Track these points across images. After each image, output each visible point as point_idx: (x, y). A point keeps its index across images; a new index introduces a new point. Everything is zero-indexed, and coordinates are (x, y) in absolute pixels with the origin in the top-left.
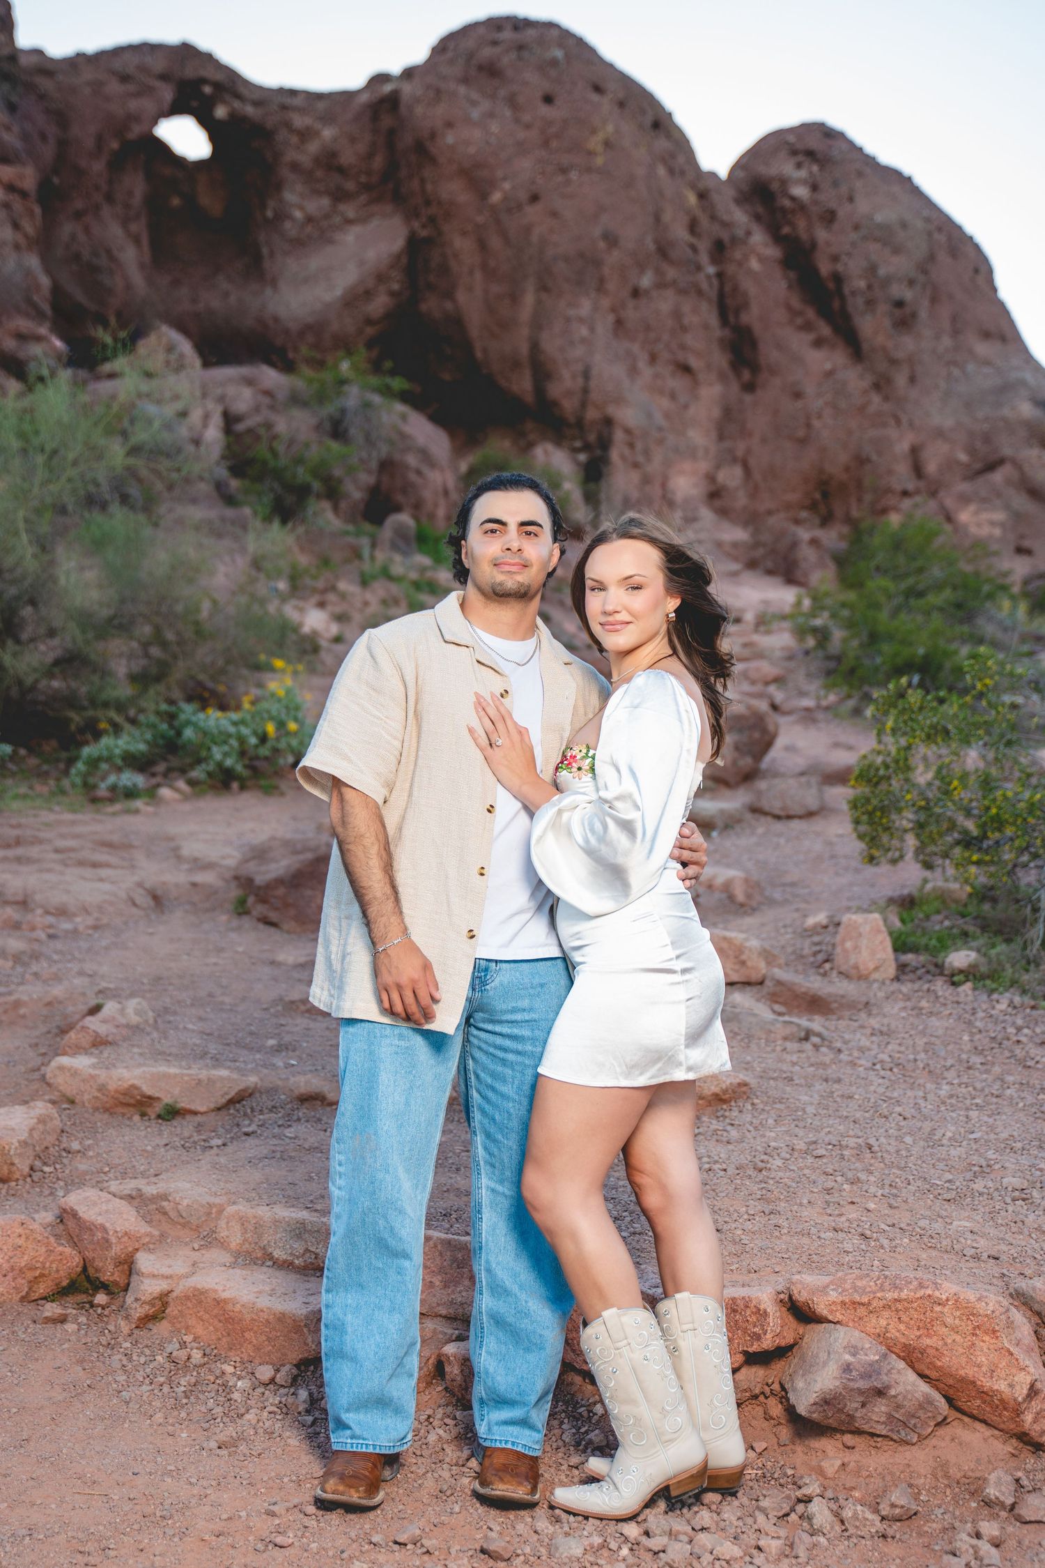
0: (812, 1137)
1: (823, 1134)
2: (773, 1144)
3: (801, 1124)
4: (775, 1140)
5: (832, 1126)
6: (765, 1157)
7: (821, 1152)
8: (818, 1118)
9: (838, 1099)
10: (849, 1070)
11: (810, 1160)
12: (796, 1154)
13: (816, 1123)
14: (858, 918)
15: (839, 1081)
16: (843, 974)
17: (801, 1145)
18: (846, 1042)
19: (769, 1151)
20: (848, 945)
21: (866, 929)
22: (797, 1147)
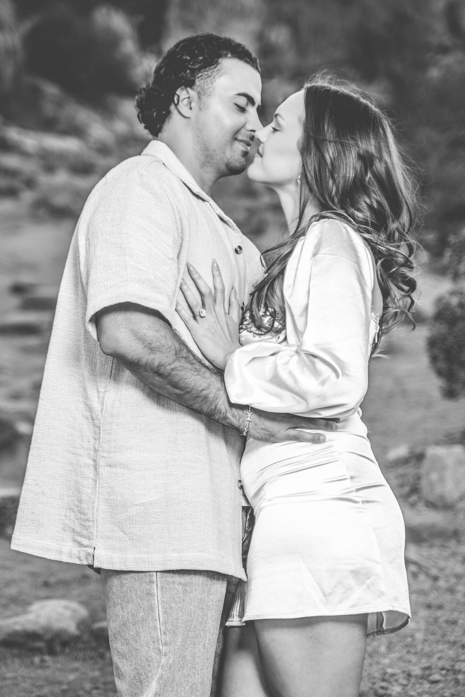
0: (424, 663)
1: (434, 659)
2: (390, 671)
3: (413, 650)
4: (391, 666)
5: (441, 651)
6: (384, 684)
7: (436, 677)
8: (427, 644)
9: (444, 625)
10: (448, 597)
11: (427, 686)
12: (413, 680)
13: (427, 649)
14: (440, 451)
15: (440, 607)
16: (431, 505)
17: (416, 671)
18: (442, 570)
19: (387, 677)
20: (434, 476)
21: (450, 461)
22: (414, 673)
